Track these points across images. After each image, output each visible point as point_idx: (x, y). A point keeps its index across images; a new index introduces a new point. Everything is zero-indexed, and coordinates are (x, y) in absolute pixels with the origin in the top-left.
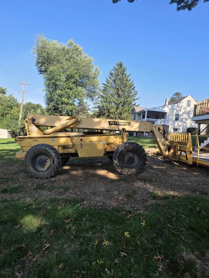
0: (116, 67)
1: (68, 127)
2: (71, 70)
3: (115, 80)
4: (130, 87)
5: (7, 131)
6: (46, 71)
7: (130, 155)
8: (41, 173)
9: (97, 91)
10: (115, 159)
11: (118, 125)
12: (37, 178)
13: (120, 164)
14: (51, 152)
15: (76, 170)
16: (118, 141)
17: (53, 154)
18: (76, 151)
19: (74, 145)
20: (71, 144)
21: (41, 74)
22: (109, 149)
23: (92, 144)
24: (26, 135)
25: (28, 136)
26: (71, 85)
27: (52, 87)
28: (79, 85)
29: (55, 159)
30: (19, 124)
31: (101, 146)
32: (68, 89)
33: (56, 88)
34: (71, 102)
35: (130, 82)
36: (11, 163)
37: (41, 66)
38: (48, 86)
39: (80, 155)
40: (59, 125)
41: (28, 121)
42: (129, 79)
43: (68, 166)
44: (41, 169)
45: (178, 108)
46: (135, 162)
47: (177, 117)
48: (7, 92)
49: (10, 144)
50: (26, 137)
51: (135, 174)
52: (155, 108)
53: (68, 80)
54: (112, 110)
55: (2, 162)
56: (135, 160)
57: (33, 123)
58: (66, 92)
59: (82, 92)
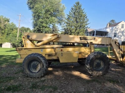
0: (75, 5)
1: (52, 41)
2: (48, 7)
3: (75, 13)
4: (84, 16)
5: (10, 43)
6: (33, 8)
7: (98, 61)
8: (34, 74)
9: (64, 19)
10: (87, 64)
11: (87, 40)
12: (32, 78)
13: (91, 68)
14: (41, 59)
15: (57, 71)
16: (87, 51)
17: (43, 61)
18: (58, 58)
19: (56, 54)
20: (54, 53)
21: (30, 9)
22: (80, 57)
23: (69, 53)
24: (23, 46)
25: (25, 47)
26: (49, 16)
27: (37, 17)
28: (53, 16)
29: (44, 64)
30: (17, 39)
31: (75, 55)
32: (46, 18)
33: (39, 18)
34: (48, 26)
35: (84, 14)
36: (13, 65)
37: (30, 5)
38: (34, 17)
39: (61, 61)
40: (45, 40)
41: (25, 37)
42: (83, 12)
43: (51, 68)
44: (34, 71)
45: (115, 29)
46: (101, 66)
47: (115, 35)
48: (10, 21)
49: (12, 52)
50: (23, 49)
51: (102, 75)
52: (101, 29)
53: (46, 13)
54: (73, 31)
55: (7, 64)
56: (101, 65)
57: (28, 39)
58: (45, 20)
59: (54, 20)
